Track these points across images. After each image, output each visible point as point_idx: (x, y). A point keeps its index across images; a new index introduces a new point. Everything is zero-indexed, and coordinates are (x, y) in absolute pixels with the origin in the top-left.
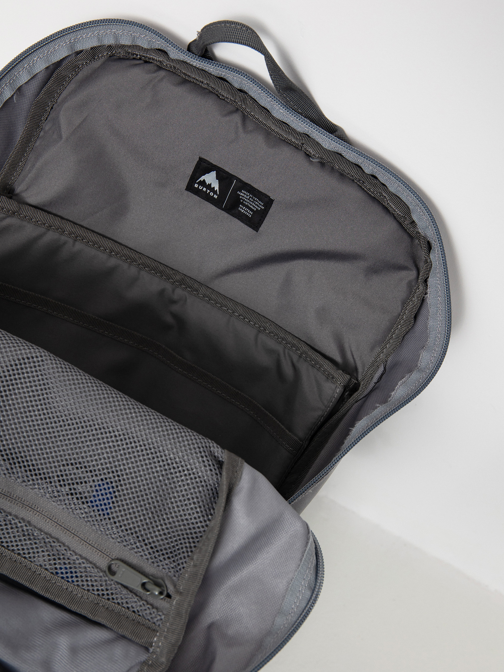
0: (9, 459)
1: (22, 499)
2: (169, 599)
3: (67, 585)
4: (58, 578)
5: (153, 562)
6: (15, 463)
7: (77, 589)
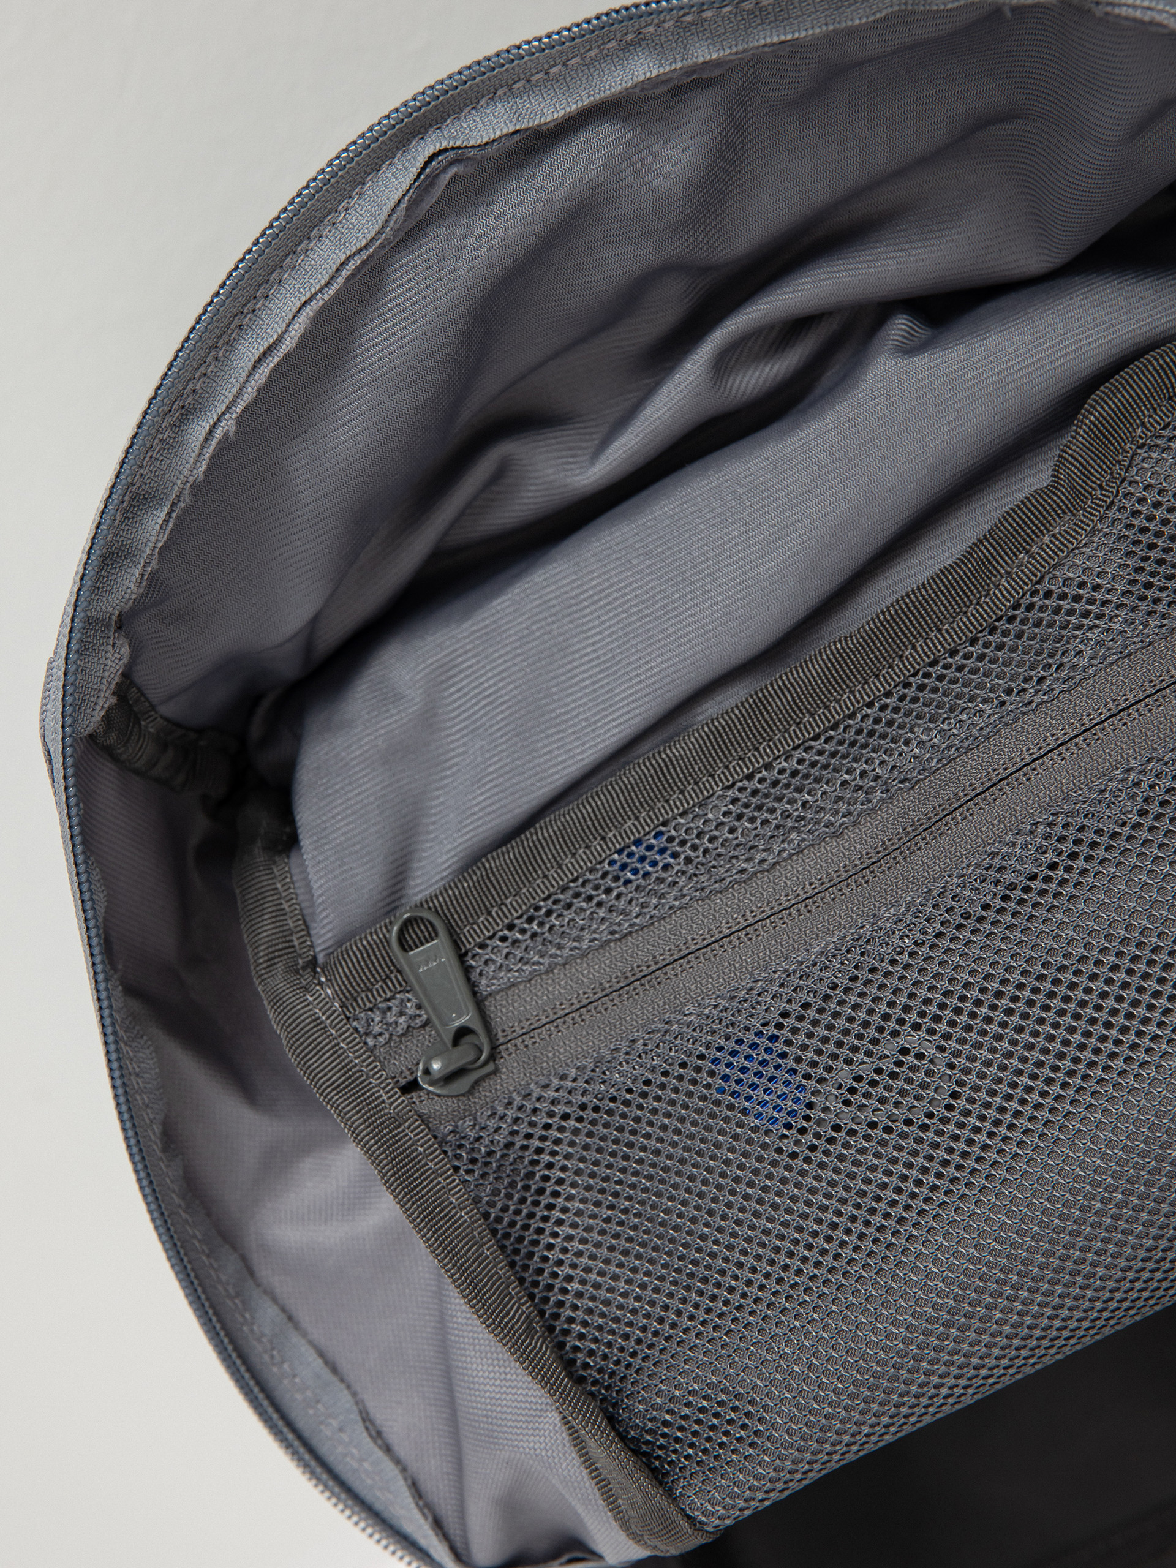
0: (1027, 889)
1: (905, 859)
2: (403, 1082)
3: (611, 845)
4: (642, 833)
5: (528, 1095)
6: (1005, 898)
7: (586, 864)
